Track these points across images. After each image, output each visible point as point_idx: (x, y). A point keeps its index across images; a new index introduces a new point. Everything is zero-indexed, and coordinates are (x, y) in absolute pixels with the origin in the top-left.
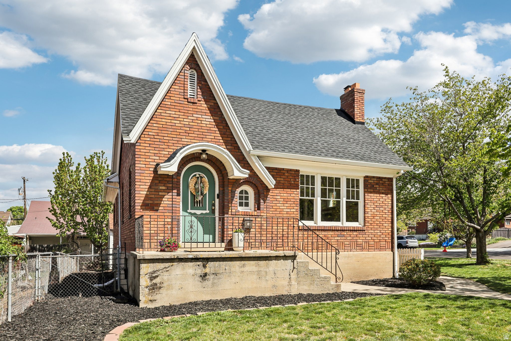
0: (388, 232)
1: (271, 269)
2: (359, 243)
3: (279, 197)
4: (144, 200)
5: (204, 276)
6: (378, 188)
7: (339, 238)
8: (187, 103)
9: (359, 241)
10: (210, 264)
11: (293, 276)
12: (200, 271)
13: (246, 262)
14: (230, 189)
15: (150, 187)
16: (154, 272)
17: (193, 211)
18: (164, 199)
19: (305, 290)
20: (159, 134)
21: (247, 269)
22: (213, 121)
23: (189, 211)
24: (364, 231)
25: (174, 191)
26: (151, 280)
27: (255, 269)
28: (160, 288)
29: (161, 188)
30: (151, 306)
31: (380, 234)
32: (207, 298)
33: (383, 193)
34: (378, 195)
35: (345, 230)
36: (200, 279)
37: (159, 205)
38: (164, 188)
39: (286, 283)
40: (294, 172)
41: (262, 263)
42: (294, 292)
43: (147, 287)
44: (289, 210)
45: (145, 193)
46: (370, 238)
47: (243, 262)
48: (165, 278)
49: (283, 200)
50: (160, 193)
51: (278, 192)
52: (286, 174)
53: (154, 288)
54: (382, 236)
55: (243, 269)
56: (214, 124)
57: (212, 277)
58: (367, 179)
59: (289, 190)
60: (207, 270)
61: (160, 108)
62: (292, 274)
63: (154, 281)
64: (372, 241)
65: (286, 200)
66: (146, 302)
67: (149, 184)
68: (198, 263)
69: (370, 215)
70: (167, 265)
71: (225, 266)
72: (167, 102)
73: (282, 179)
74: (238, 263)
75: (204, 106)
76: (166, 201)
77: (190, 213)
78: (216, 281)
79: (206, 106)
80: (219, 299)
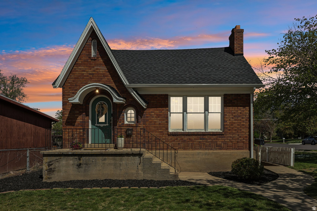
0: (246, 135)
1: (124, 162)
2: (219, 144)
3: (153, 114)
4: (67, 120)
5: (79, 165)
6: (236, 103)
7: (201, 141)
8: (90, 60)
9: (218, 142)
10: (83, 158)
11: (140, 168)
12: (77, 162)
13: (106, 157)
14: (118, 110)
15: (70, 112)
16: (50, 162)
17: (98, 125)
18: (78, 119)
19: (149, 177)
20: (75, 81)
21: (107, 162)
22: (106, 69)
23: (96, 125)
24: (223, 135)
25: (83, 114)
26: (49, 166)
27: (112, 162)
28: (54, 171)
29: (76, 112)
30: (48, 181)
31: (238, 137)
32: (80, 178)
33: (241, 106)
34: (236, 108)
35: (206, 135)
36: (77, 167)
37: (75, 122)
38: (78, 112)
39: (134, 172)
40: (164, 96)
41: (118, 158)
42: (141, 178)
43: (46, 170)
44: (161, 122)
45: (67, 115)
46: (229, 140)
47: (104, 157)
48: (57, 165)
49: (156, 115)
50: (76, 115)
51: (153, 110)
52: (158, 98)
53: (51, 171)
54: (240, 139)
55: (104, 162)
56: (107, 71)
57: (84, 166)
58: (226, 96)
59: (161, 108)
60: (81, 162)
61: (75, 66)
62: (139, 166)
63: (50, 167)
64: (230, 142)
65: (158, 115)
66: (46, 179)
67: (69, 110)
68: (76, 157)
69: (229, 123)
70: (58, 158)
71: (93, 159)
72: (79, 62)
73: (155, 102)
74: (101, 158)
75: (101, 60)
76: (79, 120)
77: (97, 126)
78: (86, 168)
79: (102, 60)
80: (88, 179)
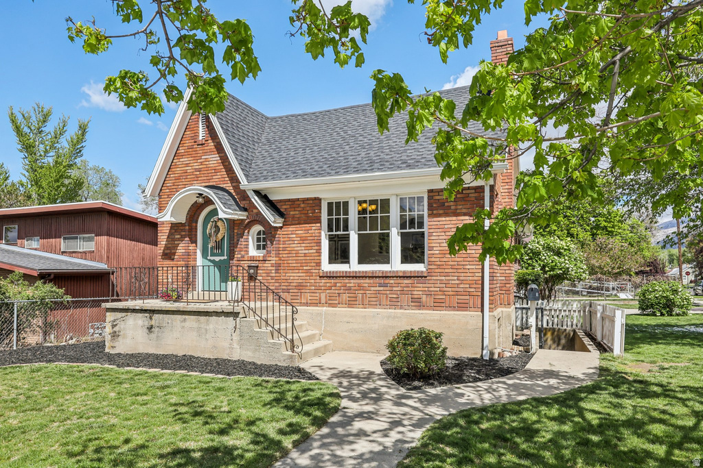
0: (475, 278)
1: (211, 326)
2: (416, 296)
3: (294, 236)
4: (164, 250)
5: (150, 328)
6: (453, 207)
7: (382, 288)
8: (196, 146)
9: (415, 293)
10: (156, 316)
11: (236, 337)
12: (147, 323)
13: (187, 317)
14: (236, 231)
15: (168, 237)
16: (114, 321)
17: (212, 258)
18: (178, 248)
19: (248, 355)
20: (175, 184)
21: (187, 324)
22: (219, 158)
23: (208, 258)
24: (426, 277)
25: (186, 239)
26: (113, 328)
27: (195, 325)
28: (119, 336)
29: (176, 237)
30: (113, 352)
31: (457, 282)
32: (152, 351)
33: (465, 214)
34: (454, 218)
35: (390, 277)
36: (147, 331)
37: (174, 254)
38: (179, 236)
39: (226, 345)
40: (311, 202)
41: (203, 318)
42: (235, 356)
43: (110, 334)
44: (307, 251)
45: (164, 243)
46: (438, 289)
47: (184, 316)
48: (122, 327)
49: (299, 239)
50: (176, 242)
51: (294, 229)
52: (302, 205)
53: (115, 335)
54: (462, 286)
55: (183, 324)
56: (220, 161)
57: (157, 329)
58: (431, 194)
59: (307, 225)
60: (153, 323)
61: (176, 158)
62: (234, 334)
63: (114, 329)
64: (440, 293)
65: (302, 239)
66: (109, 348)
67: (167, 234)
68: (147, 315)
69: (438, 252)
70: (124, 314)
71: (168, 319)
72: (182, 150)
73: (297, 212)
74: (179, 317)
75: (211, 144)
76: (181, 250)
77: (210, 260)
78: (160, 334)
79: (212, 144)
80: (162, 353)
